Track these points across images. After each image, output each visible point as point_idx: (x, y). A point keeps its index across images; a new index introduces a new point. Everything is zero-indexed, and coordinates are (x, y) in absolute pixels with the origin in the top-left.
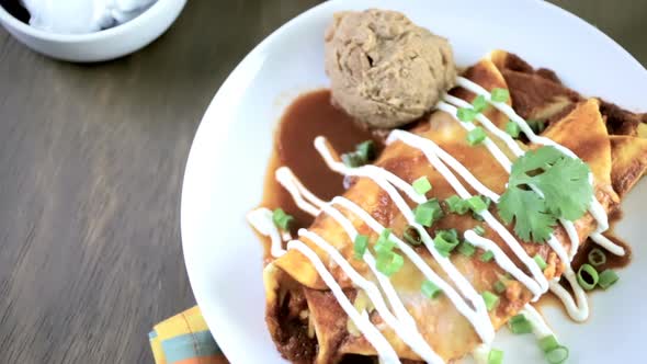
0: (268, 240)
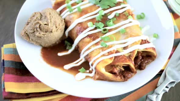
0: (87, 77)
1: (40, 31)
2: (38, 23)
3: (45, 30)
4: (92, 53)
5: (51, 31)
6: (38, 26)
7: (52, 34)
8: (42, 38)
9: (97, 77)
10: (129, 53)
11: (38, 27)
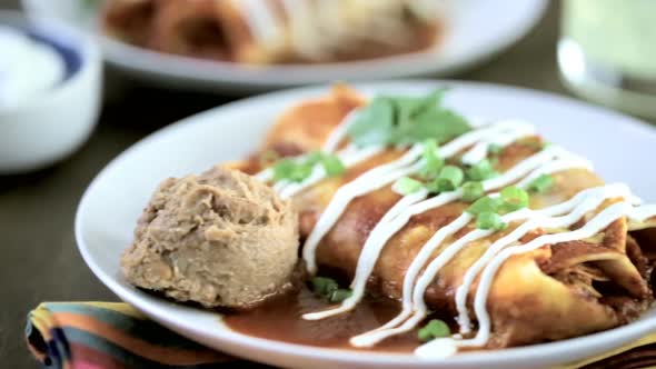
1: (219, 219)
2: (204, 193)
3: (238, 213)
4: (455, 262)
5: (261, 214)
6: (207, 201)
7: (266, 229)
8: (233, 246)
9: (505, 337)
10: (600, 232)
11: (210, 206)
